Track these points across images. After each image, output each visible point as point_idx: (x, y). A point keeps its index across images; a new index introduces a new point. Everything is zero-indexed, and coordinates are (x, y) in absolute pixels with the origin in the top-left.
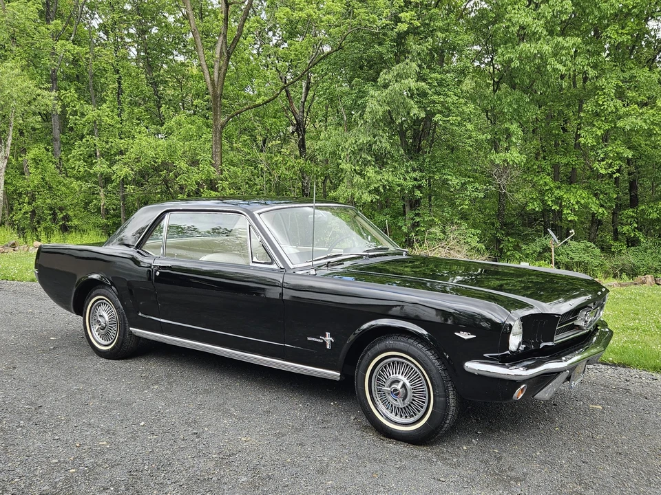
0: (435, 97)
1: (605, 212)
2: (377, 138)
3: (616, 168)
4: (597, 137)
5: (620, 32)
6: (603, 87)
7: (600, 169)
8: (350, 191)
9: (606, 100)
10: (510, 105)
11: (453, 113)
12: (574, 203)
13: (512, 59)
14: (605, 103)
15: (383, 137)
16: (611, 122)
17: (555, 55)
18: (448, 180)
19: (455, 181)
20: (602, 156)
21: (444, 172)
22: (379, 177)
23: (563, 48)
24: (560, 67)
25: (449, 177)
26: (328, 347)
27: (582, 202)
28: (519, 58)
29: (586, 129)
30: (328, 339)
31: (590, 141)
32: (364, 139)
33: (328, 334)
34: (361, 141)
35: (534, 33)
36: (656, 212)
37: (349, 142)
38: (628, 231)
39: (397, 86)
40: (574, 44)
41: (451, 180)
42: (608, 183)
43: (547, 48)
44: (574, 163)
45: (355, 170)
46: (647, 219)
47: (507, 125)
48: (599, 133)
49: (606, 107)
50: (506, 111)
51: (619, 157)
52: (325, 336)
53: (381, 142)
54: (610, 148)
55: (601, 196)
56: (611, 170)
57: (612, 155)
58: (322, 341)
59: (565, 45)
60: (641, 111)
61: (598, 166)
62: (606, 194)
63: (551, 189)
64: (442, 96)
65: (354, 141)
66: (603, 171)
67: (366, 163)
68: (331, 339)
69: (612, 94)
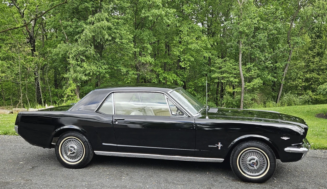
0: (115, 31)
1: (183, 83)
2: (88, 48)
3: (188, 65)
4: (180, 52)
5: (188, 8)
6: (182, 31)
7: (182, 65)
8: (75, 75)
9: (184, 36)
10: (146, 36)
11: (124, 38)
12: (172, 80)
13: (149, 16)
14: (184, 38)
15: (91, 48)
16: (185, 45)
17: (166, 16)
18: (121, 69)
19: (124, 70)
20: (182, 60)
21: (118, 65)
22: (89, 68)
23: (169, 13)
24: (168, 21)
25: (121, 68)
26: (219, 149)
27: (175, 79)
28: (152, 16)
29: (176, 48)
30: (220, 145)
31: (178, 53)
32: (81, 49)
33: (220, 143)
34: (80, 50)
35: (158, 5)
36: (201, 83)
37: (74, 50)
38: (191, 91)
39: (98, 24)
40: (174, 12)
41: (122, 69)
42: (182, 71)
43: (163, 13)
44: (169, 62)
45: (77, 64)
46: (197, 86)
47: (146, 45)
48: (181, 50)
49: (184, 39)
50: (145, 38)
51: (189, 60)
52: (218, 144)
53: (90, 50)
54: (185, 57)
55: (181, 77)
56: (186, 66)
57: (186, 60)
58: (216, 146)
59: (170, 12)
60: (196, 42)
61: (181, 64)
62: (182, 76)
63: (161, 74)
64: (118, 30)
65: (76, 50)
66: (183, 66)
67: (82, 61)
68: (221, 145)
69: (186, 34)
